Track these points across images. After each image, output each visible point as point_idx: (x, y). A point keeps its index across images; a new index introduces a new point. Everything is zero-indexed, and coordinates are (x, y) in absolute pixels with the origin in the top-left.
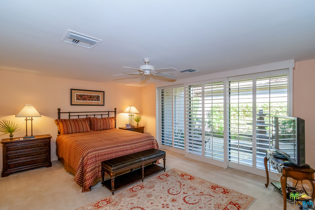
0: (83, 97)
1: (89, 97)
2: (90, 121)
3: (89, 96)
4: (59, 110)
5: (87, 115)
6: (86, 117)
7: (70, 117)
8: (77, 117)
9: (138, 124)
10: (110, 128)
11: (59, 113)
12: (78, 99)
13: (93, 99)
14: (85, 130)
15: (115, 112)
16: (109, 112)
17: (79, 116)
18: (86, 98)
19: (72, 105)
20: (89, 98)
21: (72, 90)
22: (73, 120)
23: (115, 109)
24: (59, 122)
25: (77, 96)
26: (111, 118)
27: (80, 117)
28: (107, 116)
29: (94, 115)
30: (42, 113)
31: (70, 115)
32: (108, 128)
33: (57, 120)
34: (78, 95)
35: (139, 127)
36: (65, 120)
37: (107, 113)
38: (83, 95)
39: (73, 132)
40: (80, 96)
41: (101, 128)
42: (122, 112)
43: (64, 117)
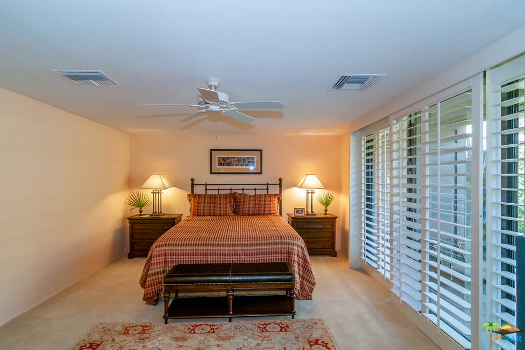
0: (228, 161)
1: (236, 161)
2: (235, 199)
3: (237, 159)
4: (193, 180)
5: (231, 190)
6: (229, 192)
7: (207, 191)
8: (216, 192)
9: (326, 211)
10: (266, 213)
11: (193, 185)
12: (220, 164)
13: (242, 163)
14: (222, 213)
15: (280, 185)
16: (268, 185)
17: (219, 190)
18: (232, 162)
19: (212, 173)
20: (237, 163)
21: (211, 150)
22: (210, 196)
23: (280, 180)
24: (191, 198)
25: (219, 159)
26: (271, 195)
27: (221, 192)
28: (265, 192)
29: (243, 189)
30: (176, 184)
31: (207, 188)
32: (263, 213)
33: (189, 195)
34: (221, 157)
35: (328, 216)
36: (200, 196)
37: (265, 187)
38: (228, 158)
39: (206, 214)
40: (223, 159)
41: (251, 211)
42: (294, 185)
43: (200, 190)
